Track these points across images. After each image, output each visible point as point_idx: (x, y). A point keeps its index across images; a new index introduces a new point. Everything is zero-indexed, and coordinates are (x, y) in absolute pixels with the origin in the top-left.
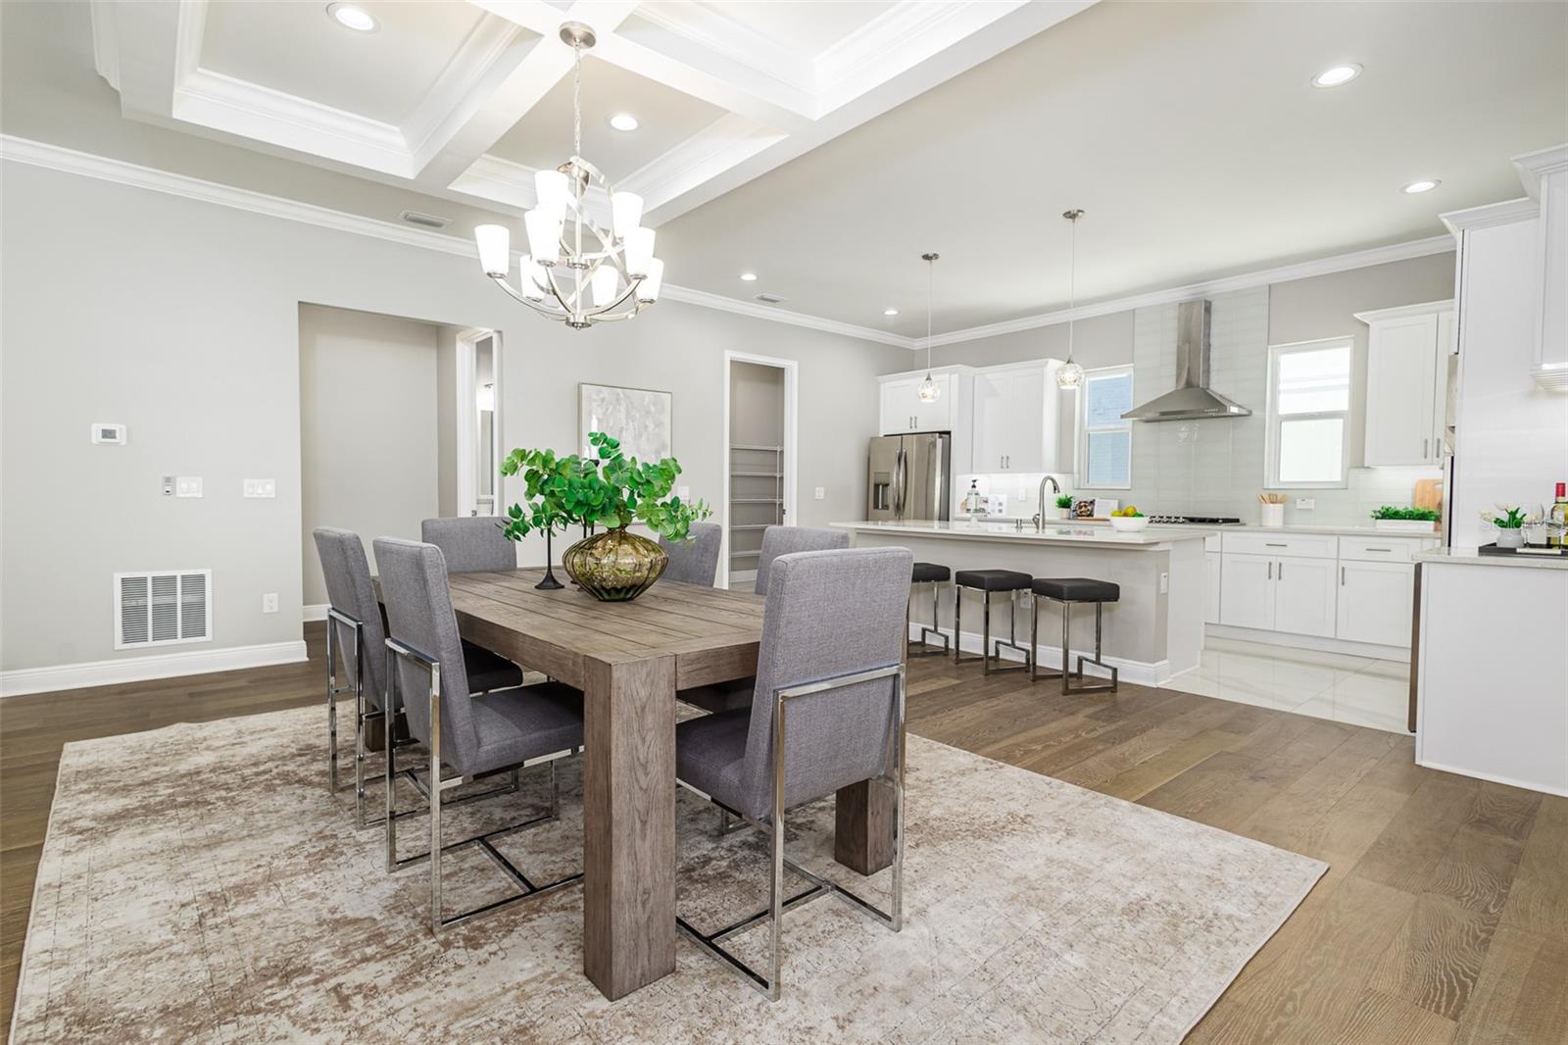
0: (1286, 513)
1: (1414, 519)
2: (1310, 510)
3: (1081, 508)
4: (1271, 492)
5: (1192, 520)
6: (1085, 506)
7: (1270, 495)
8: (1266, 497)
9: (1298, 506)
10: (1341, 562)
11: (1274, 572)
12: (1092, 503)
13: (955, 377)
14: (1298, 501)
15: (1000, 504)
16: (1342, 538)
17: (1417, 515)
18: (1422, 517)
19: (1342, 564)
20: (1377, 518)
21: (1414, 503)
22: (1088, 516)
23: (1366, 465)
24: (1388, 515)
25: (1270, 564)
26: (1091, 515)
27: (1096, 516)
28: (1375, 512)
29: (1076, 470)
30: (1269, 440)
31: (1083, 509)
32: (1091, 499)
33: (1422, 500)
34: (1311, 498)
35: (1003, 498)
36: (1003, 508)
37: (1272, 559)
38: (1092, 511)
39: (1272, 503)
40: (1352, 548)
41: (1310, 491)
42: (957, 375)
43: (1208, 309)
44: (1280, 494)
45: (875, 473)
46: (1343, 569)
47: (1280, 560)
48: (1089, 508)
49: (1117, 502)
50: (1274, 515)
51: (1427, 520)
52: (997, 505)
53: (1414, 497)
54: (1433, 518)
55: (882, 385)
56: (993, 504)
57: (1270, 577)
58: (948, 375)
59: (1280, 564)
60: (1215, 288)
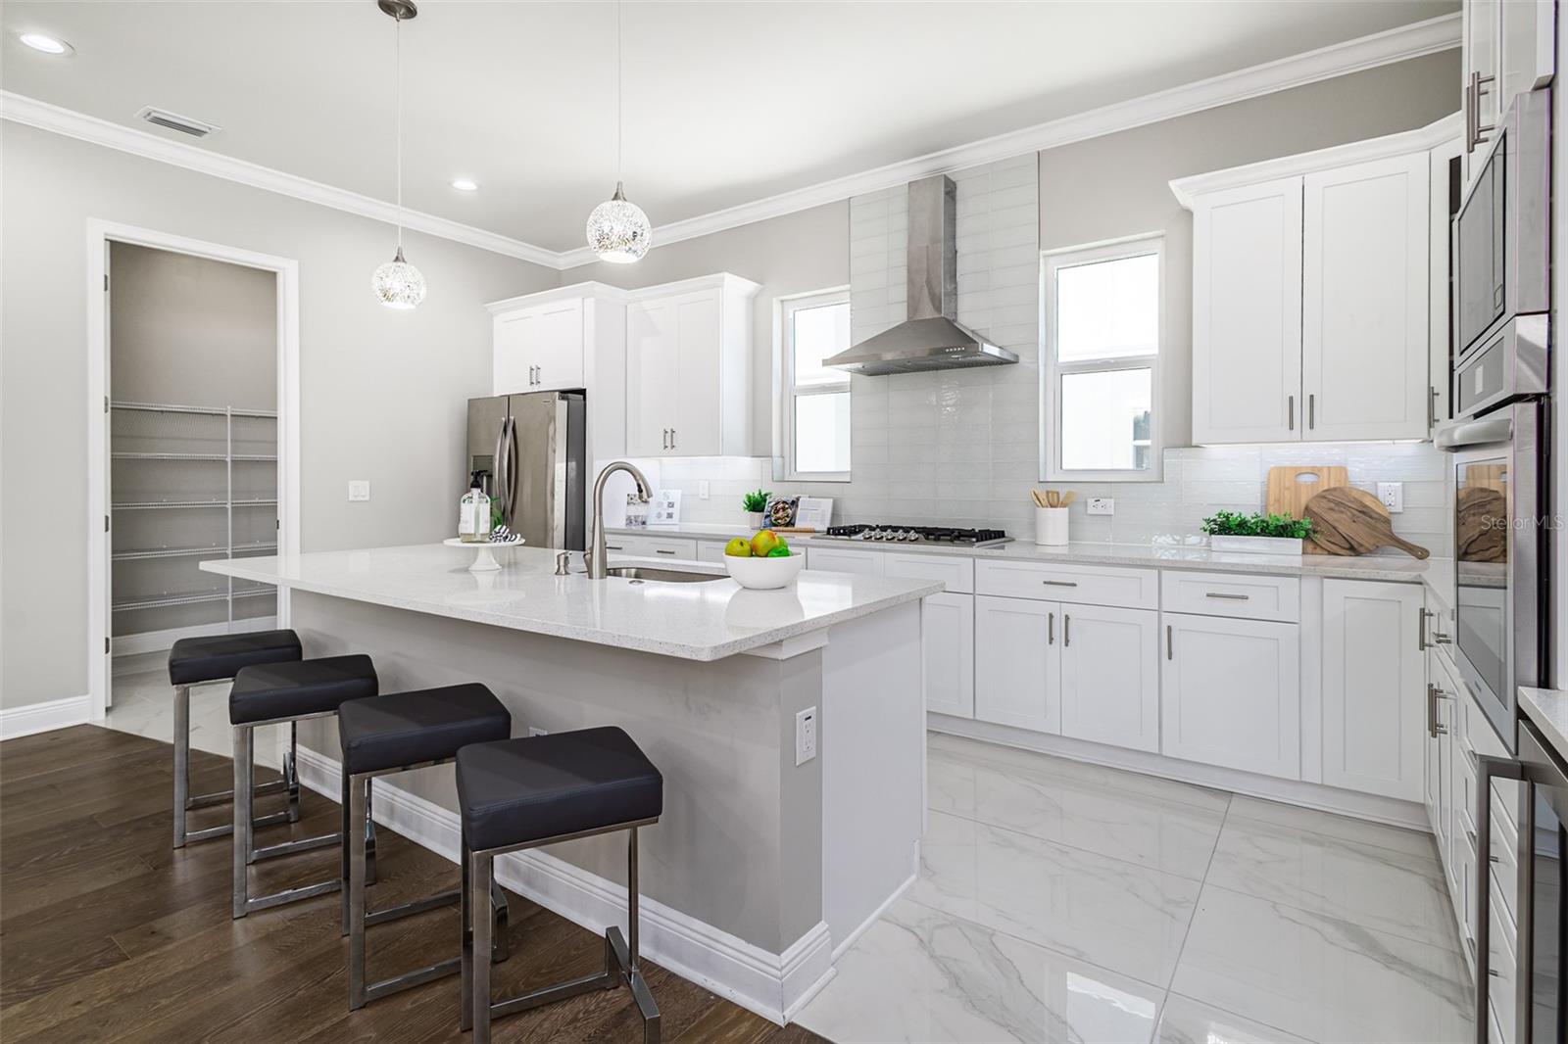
0: (1072, 522)
1: (1270, 535)
2: (1110, 515)
3: (777, 511)
4: (1051, 488)
5: (933, 535)
6: (784, 509)
7: (1048, 492)
8: (1043, 497)
9: (1091, 510)
10: (1164, 615)
11: (1059, 631)
12: (794, 503)
13: (590, 302)
14: (1091, 502)
15: (671, 505)
16: (1164, 572)
17: (1277, 527)
18: (1283, 531)
19: (1167, 620)
20: (1212, 532)
21: (1265, 507)
22: (787, 525)
23: (1194, 443)
24: (1227, 527)
25: (1051, 616)
26: (791, 524)
27: (799, 525)
28: (1208, 521)
29: (776, 451)
30: (1045, 403)
31: (781, 514)
32: (793, 497)
33: (1278, 501)
34: (1111, 498)
35: (675, 496)
36: (676, 511)
37: (1054, 608)
38: (794, 515)
39: (1052, 506)
40: (1184, 592)
41: (1104, 483)
42: (592, 299)
43: (951, 191)
44: (1063, 491)
45: (475, 457)
46: (1169, 628)
47: (1067, 609)
48: (790, 511)
49: (831, 500)
50: (1054, 524)
51: (1293, 536)
52: (666, 505)
53: (1266, 495)
54: (1303, 533)
55: (497, 320)
56: (660, 504)
57: (1051, 640)
58: (579, 300)
59: (1067, 618)
60: (962, 159)
